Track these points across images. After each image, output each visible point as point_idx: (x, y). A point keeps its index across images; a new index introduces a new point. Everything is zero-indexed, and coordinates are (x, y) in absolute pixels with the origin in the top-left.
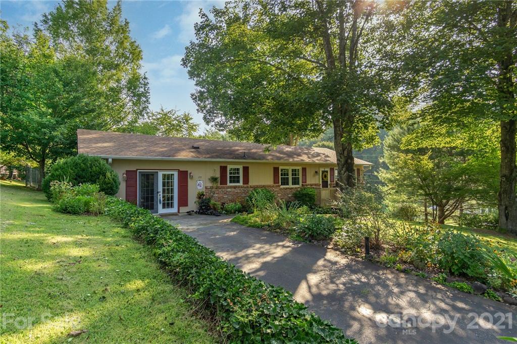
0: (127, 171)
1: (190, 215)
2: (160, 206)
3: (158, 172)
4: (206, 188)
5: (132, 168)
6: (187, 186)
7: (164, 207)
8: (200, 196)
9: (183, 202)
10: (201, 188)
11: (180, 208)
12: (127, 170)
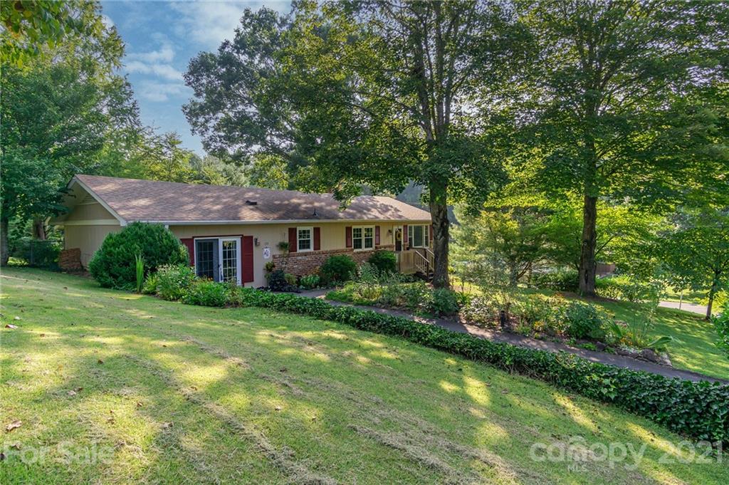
3: (218, 240)
4: (274, 257)
6: (252, 256)
8: (269, 268)
9: (248, 276)
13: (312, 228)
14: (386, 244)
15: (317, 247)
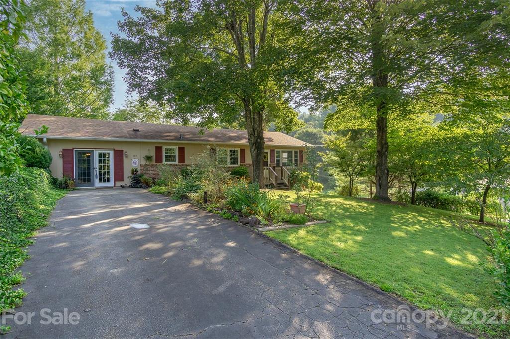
0: (63, 150)
3: (93, 151)
4: (141, 165)
5: (69, 147)
6: (123, 163)
7: (100, 181)
8: (134, 172)
9: (119, 176)
10: (136, 165)
11: (116, 182)
12: (64, 148)
13: (178, 147)
15: (182, 159)
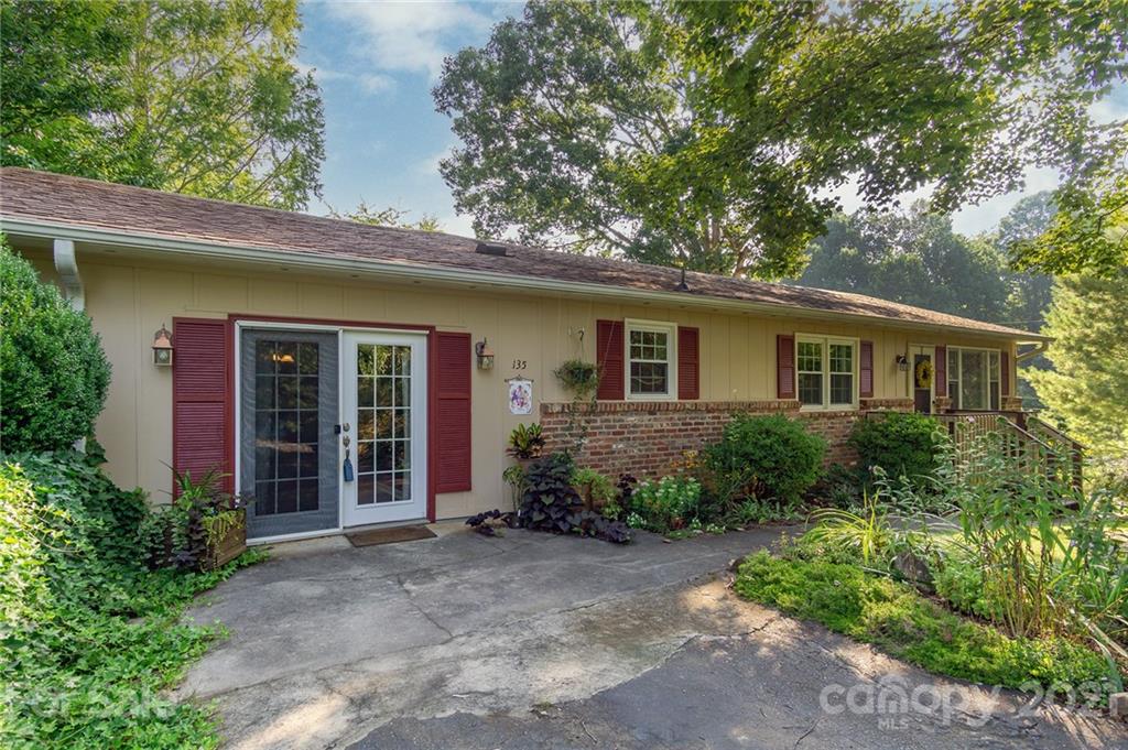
0: (179, 323)
1: (487, 532)
2: (348, 493)
3: (335, 334)
4: (545, 410)
5: (210, 308)
6: (468, 400)
7: (364, 498)
8: (525, 446)
9: (451, 472)
10: (525, 410)
11: (439, 498)
12: (180, 315)
13: (675, 325)
14: (890, 396)
15: (690, 388)
